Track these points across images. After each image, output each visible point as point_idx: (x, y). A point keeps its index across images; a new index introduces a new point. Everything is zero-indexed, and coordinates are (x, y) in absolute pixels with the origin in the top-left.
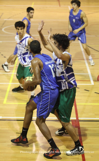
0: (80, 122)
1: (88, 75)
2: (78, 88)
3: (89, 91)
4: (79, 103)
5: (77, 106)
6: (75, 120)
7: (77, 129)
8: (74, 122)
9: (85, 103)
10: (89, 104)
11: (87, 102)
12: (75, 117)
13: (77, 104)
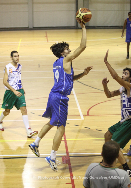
0: (70, 158)
1: (78, 110)
2: (68, 123)
3: (79, 126)
4: (70, 139)
5: (67, 141)
6: (65, 156)
7: (68, 164)
8: (64, 158)
9: (75, 138)
10: (79, 139)
11: (77, 137)
12: (65, 153)
13: (67, 140)
